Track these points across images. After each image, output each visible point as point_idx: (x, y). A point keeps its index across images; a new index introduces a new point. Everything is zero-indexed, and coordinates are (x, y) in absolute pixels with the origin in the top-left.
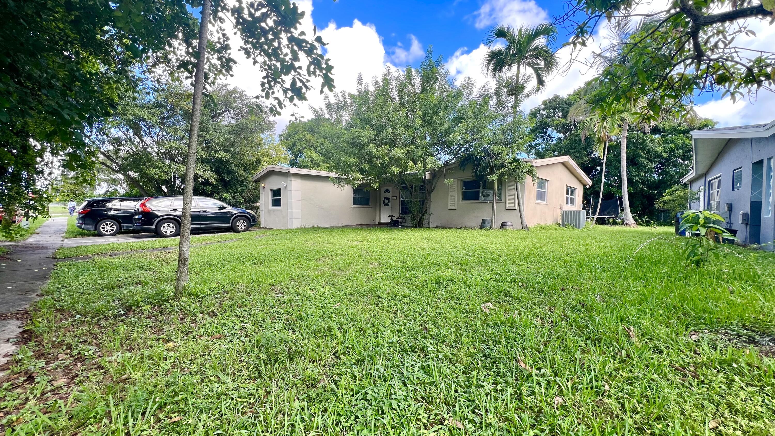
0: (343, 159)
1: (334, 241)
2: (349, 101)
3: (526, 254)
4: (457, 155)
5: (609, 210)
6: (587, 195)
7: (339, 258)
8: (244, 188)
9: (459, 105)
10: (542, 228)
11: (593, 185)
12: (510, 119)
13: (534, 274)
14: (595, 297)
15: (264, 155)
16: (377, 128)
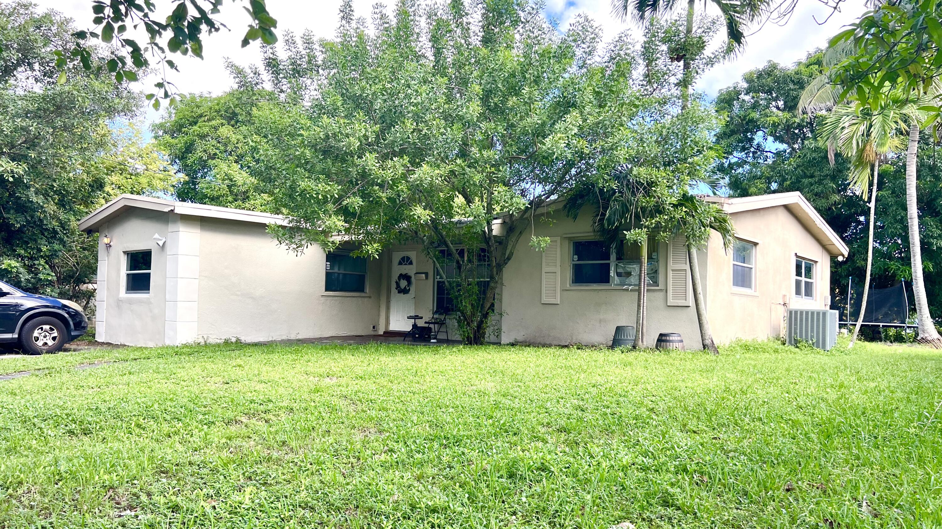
0: (303, 184)
1: (275, 375)
2: (320, 58)
3: (710, 407)
4: (559, 184)
5: (884, 310)
6: (841, 276)
7: (283, 417)
8: (56, 247)
9: (566, 75)
10: (746, 348)
11: (851, 256)
12: (675, 110)
13: (726, 453)
14: (855, 506)
15: (110, 170)
16: (382, 117)
